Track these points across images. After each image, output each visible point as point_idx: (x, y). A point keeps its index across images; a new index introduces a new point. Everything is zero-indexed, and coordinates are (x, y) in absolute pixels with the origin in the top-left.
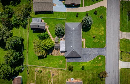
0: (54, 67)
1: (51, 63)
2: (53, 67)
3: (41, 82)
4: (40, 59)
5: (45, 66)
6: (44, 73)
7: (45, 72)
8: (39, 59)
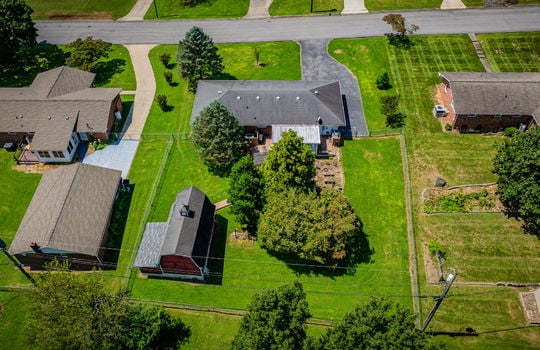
0: (402, 181)
1: (381, 194)
2: (402, 188)
3: (499, 253)
4: (371, 252)
5: (404, 227)
6: (441, 233)
7: (439, 229)
8: (372, 257)
